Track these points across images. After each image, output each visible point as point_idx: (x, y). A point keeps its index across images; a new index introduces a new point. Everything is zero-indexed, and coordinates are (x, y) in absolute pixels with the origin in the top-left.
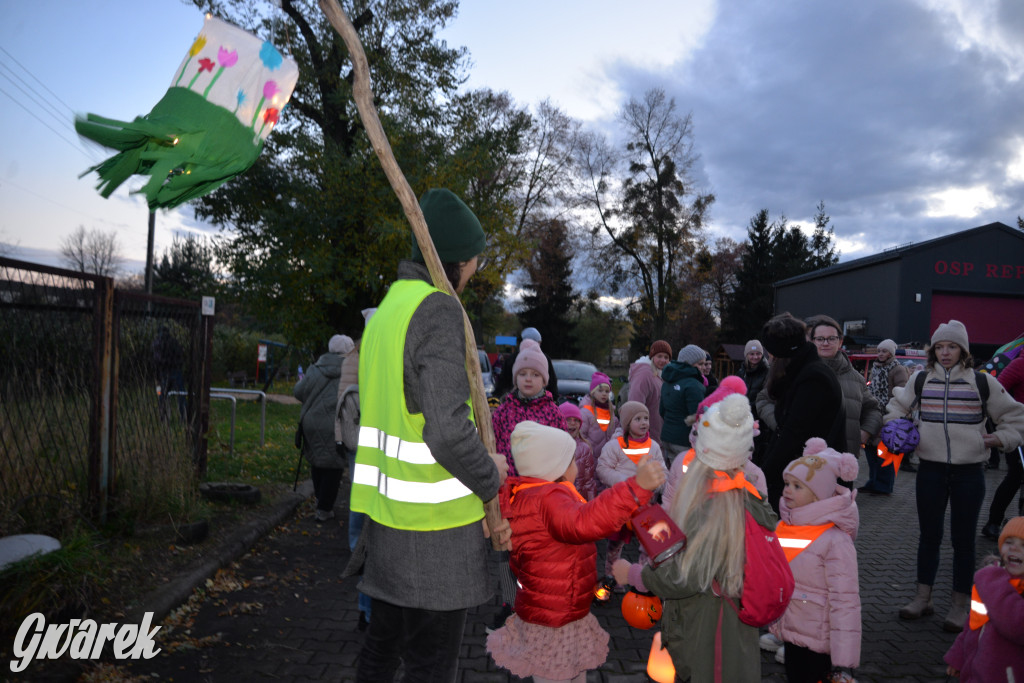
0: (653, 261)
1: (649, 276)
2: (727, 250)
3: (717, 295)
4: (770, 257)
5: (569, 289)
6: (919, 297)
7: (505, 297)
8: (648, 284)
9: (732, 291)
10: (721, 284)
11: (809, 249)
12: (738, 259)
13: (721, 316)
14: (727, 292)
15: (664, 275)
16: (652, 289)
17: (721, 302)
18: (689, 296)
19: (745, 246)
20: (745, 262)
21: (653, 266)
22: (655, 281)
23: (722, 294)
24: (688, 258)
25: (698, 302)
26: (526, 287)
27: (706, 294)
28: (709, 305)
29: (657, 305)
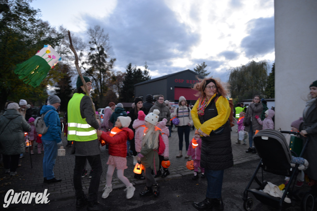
0: (98, 78)
1: (97, 83)
2: (120, 75)
3: (117, 88)
4: (132, 77)
5: (71, 87)
6: (171, 88)
7: (48, 90)
8: (97, 85)
9: (122, 87)
10: (119, 85)
11: (143, 75)
12: (123, 77)
13: (119, 94)
14: (120, 87)
15: (102, 82)
16: (98, 87)
17: (119, 90)
18: (109, 89)
19: (125, 74)
20: (125, 78)
21: (98, 80)
22: (99, 84)
23: (119, 87)
24: (109, 77)
25: (112, 90)
26: (56, 86)
27: (114, 88)
28: (115, 91)
29: (100, 91)
